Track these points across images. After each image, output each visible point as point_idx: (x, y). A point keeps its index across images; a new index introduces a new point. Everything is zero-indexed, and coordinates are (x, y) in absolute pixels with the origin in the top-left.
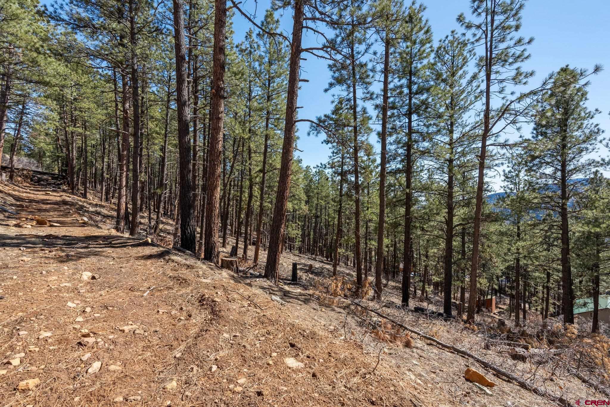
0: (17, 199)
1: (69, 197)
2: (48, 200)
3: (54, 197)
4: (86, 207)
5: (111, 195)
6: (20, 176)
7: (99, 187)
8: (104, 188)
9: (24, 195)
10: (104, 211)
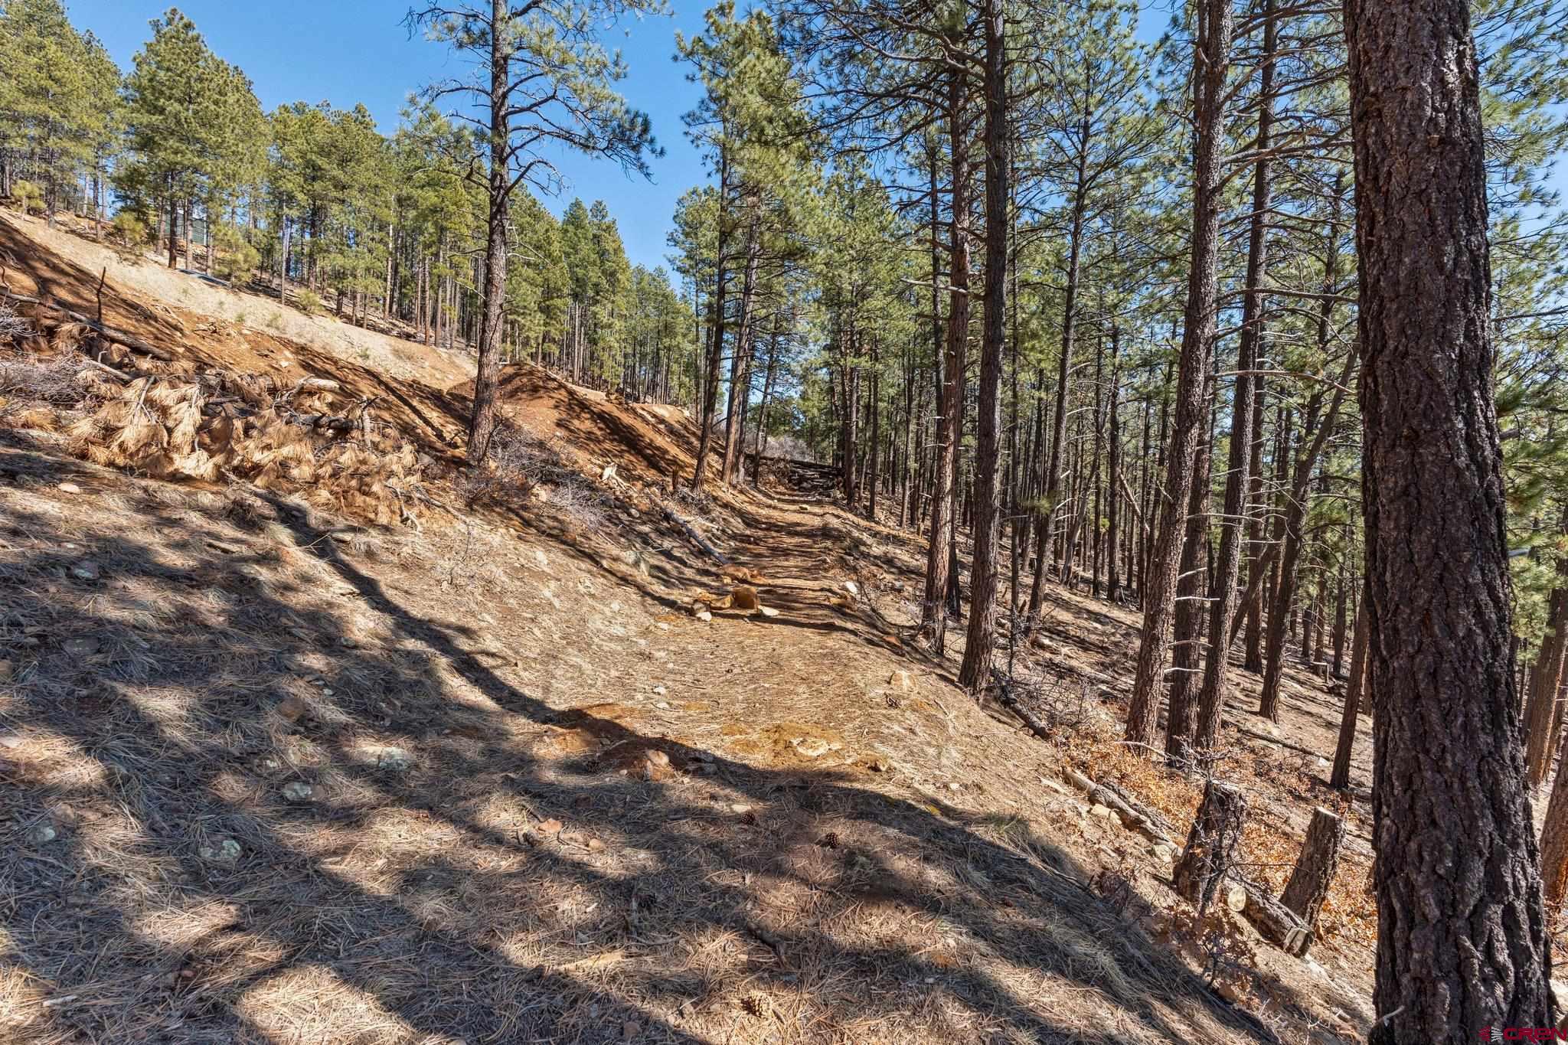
0: (750, 521)
1: (838, 517)
2: (798, 524)
3: (812, 517)
4: (865, 544)
5: (921, 510)
6: (774, 473)
7: (899, 489)
8: (908, 493)
9: (764, 512)
10: (903, 556)
